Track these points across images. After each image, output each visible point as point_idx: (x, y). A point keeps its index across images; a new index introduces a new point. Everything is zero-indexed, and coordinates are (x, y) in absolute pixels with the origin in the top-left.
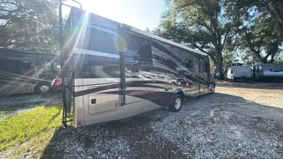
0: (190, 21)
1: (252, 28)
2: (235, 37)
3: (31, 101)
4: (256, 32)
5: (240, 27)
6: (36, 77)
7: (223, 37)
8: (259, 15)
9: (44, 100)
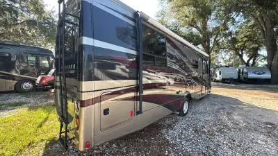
0: (183, 22)
1: (237, 33)
2: (221, 40)
3: (10, 101)
4: (239, 37)
5: (227, 31)
6: (17, 72)
7: (212, 40)
8: (244, 21)
9: (27, 100)
